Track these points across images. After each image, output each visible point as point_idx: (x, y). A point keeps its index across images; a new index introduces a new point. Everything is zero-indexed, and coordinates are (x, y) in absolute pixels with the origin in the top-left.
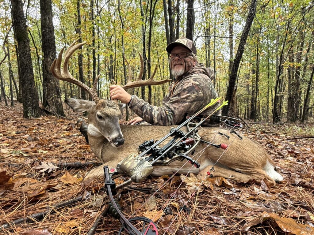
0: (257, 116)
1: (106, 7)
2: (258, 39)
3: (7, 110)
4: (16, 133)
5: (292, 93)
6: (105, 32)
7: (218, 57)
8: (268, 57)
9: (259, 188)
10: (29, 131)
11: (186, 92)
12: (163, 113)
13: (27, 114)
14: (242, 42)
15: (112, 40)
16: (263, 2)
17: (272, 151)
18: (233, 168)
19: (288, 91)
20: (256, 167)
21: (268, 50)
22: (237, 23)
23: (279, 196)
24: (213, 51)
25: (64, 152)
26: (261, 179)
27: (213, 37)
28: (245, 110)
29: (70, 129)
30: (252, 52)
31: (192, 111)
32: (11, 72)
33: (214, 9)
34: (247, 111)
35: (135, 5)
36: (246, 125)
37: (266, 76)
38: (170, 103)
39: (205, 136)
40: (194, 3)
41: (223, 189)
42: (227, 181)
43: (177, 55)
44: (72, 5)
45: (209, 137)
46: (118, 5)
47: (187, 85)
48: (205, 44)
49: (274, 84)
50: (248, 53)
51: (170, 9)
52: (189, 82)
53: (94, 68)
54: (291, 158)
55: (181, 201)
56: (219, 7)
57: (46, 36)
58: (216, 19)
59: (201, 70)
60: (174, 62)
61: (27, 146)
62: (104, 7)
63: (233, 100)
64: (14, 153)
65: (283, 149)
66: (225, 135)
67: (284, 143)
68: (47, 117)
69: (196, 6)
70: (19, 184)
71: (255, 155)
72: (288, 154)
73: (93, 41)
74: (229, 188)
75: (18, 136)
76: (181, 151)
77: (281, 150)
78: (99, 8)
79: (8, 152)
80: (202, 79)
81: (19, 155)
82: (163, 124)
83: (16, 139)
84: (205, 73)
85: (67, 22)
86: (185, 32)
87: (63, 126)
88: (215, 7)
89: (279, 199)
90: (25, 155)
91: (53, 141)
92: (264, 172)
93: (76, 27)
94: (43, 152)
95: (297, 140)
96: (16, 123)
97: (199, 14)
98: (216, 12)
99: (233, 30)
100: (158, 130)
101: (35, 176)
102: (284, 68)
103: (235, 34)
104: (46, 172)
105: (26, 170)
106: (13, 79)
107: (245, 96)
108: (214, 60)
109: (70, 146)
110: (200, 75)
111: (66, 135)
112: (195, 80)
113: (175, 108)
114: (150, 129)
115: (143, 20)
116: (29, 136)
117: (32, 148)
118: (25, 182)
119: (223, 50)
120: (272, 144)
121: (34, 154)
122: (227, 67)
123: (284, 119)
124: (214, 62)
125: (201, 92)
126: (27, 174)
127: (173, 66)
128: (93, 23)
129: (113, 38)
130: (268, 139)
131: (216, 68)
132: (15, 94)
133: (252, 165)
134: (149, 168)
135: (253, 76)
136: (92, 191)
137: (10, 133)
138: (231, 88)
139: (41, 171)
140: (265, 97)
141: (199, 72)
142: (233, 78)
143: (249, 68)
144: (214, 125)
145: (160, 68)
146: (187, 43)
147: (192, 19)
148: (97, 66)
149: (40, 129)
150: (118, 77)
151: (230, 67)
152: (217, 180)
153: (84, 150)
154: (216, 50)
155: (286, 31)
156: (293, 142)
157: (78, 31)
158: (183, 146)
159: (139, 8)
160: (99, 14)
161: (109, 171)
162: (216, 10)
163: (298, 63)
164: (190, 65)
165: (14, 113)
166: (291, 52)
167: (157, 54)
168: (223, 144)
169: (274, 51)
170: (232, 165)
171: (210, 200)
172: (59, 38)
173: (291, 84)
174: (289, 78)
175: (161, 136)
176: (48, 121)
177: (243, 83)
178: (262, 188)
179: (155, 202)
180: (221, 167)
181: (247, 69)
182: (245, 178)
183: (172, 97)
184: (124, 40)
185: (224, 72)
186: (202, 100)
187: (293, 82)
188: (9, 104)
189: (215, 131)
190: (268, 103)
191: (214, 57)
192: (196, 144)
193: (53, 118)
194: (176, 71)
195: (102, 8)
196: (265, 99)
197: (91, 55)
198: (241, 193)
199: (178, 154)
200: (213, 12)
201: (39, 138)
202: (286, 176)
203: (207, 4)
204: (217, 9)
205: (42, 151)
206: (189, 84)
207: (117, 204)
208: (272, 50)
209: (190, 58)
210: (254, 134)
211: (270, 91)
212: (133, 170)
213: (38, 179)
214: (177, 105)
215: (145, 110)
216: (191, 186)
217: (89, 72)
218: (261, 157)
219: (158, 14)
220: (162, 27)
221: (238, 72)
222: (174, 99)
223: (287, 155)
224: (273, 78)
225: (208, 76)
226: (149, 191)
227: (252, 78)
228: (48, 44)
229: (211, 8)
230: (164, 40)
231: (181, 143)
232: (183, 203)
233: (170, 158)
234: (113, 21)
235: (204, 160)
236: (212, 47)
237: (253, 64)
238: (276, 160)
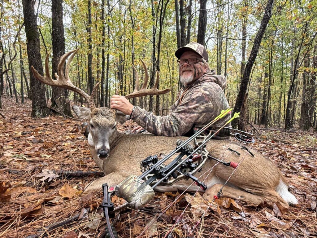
0: (268, 121)
1: (117, 6)
2: (273, 41)
3: (17, 107)
4: (22, 134)
5: (306, 99)
6: (116, 31)
7: (230, 60)
8: (282, 60)
9: (271, 213)
10: (35, 133)
11: (195, 102)
12: (167, 124)
13: (34, 113)
14: (255, 45)
15: (122, 39)
16: (279, 3)
17: (284, 164)
18: (242, 187)
19: (302, 96)
20: (268, 188)
21: (283, 53)
22: (251, 24)
23: (294, 224)
24: (224, 53)
25: (67, 157)
26: (273, 202)
27: (225, 39)
28: (256, 114)
29: (76, 131)
30: (266, 55)
31: (200, 123)
32: (22, 69)
33: (227, 9)
34: (257, 115)
35: (147, 4)
36: (256, 131)
37: (279, 80)
38: (177, 112)
39: (214, 151)
40: (207, 2)
41: (231, 212)
42: (236, 204)
43: (186, 61)
44: (83, 4)
45: (218, 153)
46: (129, 3)
47: (196, 94)
48: (216, 45)
49: (288, 89)
50: (262, 56)
51: (181, 10)
52: (198, 92)
53: (103, 68)
54: (304, 174)
55: (184, 227)
56: (233, 7)
57: (56, 35)
58: (229, 20)
59: (213, 78)
60: (183, 68)
61: (31, 149)
62: (116, 6)
63: (244, 105)
64: (17, 157)
65: (296, 162)
66: (235, 151)
67: (297, 155)
68: (54, 116)
69: (209, 6)
70: (18, 194)
71: (267, 174)
72: (302, 169)
73: (103, 41)
74: (238, 211)
75: (23, 137)
76: (186, 170)
77: (294, 163)
78: (110, 7)
79: (11, 155)
80: (213, 89)
81: (21, 160)
82: (168, 134)
83: (21, 140)
84: (217, 82)
85: (78, 20)
86: (197, 33)
87: (69, 127)
88: (228, 7)
89: (294, 229)
90: (27, 159)
91: (57, 144)
92: (276, 194)
93: (87, 25)
94: (46, 157)
95: (311, 152)
96: (23, 122)
97: (212, 14)
98: (229, 13)
99: (246, 31)
100: (163, 142)
101: (35, 184)
102: (299, 73)
103: (248, 36)
104: (46, 181)
105: (26, 178)
106: (25, 76)
107: (256, 100)
108: (226, 62)
109: (73, 151)
110: (211, 84)
111: (72, 138)
112: (205, 89)
113: (181, 118)
114: (155, 140)
115: (154, 20)
116: (34, 137)
117: (36, 151)
118: (23, 193)
119: (235, 52)
120: (284, 155)
121: (36, 158)
122: (239, 69)
123: (296, 126)
124: (226, 64)
125: (210, 103)
126: (27, 183)
127: (181, 72)
128: (103, 23)
129: (123, 38)
130: (280, 150)
131: (227, 70)
132: (25, 91)
133: (263, 186)
134: (150, 193)
135: (265, 79)
136: (90, 208)
137: (16, 134)
138: (243, 93)
139: (41, 180)
140: (277, 102)
141: (209, 80)
142: (244, 83)
143: (261, 71)
144: (223, 138)
145: (169, 69)
146: (198, 48)
147: (204, 20)
148: (106, 65)
149: (46, 130)
150: (127, 77)
151: (242, 71)
152: (225, 201)
153: (87, 156)
154: (228, 52)
155: (303, 34)
156: (307, 154)
157: (88, 30)
158: (189, 164)
159: (151, 8)
160: (110, 13)
161: (108, 190)
162: (229, 11)
163: (315, 68)
164: (200, 71)
165: (23, 110)
166: (307, 55)
167: (167, 54)
168: (233, 162)
169: (289, 54)
170: (241, 184)
171: (217, 226)
172: (70, 36)
173: (305, 90)
174: (304, 83)
175: (166, 148)
176: (54, 121)
177: (255, 86)
178: (274, 213)
179: (157, 226)
180: (230, 186)
181: (259, 72)
182: (256, 200)
183: (180, 106)
184: (133, 40)
185: (236, 75)
186: (212, 112)
187: (308, 88)
188: (20, 101)
189: (224, 147)
190: (280, 108)
191: (226, 59)
192: (204, 162)
193: (60, 118)
194: (185, 78)
195: (114, 6)
196: (277, 104)
197: (100, 54)
198: (251, 219)
199: (183, 173)
200: (226, 12)
201: (44, 140)
202: (301, 198)
203: (220, 5)
204: (231, 10)
205: (45, 155)
206: (199, 93)
207: (114, 231)
208: (287, 53)
209: (200, 64)
210: (265, 143)
211: (283, 95)
212: (133, 195)
213: (38, 188)
214: (183, 115)
215: (147, 122)
216: (196, 209)
217: (98, 72)
218: (274, 177)
219: (169, 13)
220: (173, 27)
221: (251, 75)
222: (181, 108)
223: (300, 170)
224: (287, 82)
225: (219, 85)
226: (150, 211)
227: (265, 82)
228: (58, 43)
229: (224, 9)
230: (174, 41)
231: (187, 161)
232: (187, 230)
233: (174, 178)
234: (123, 20)
235: (211, 177)
236: (224, 48)
237: (266, 68)
238: (288, 175)
